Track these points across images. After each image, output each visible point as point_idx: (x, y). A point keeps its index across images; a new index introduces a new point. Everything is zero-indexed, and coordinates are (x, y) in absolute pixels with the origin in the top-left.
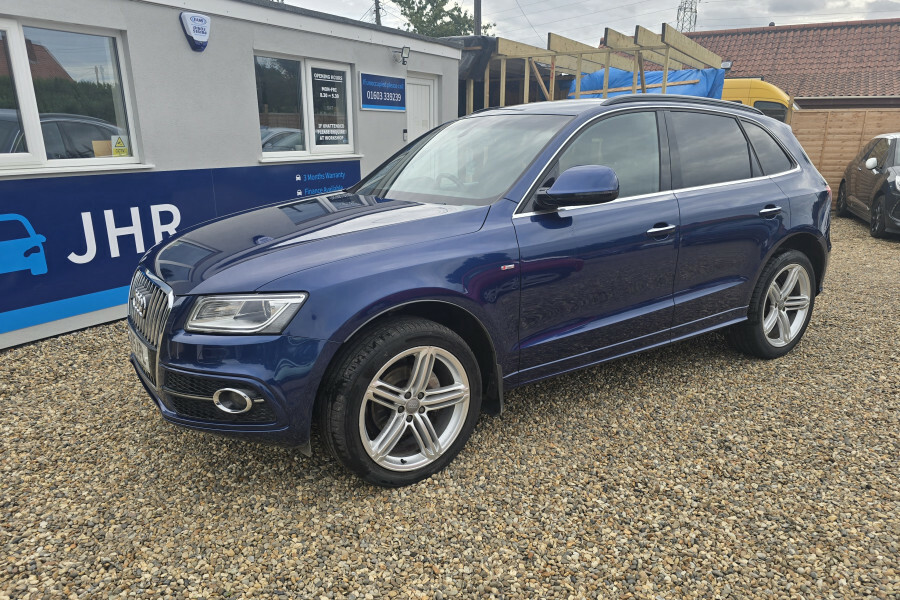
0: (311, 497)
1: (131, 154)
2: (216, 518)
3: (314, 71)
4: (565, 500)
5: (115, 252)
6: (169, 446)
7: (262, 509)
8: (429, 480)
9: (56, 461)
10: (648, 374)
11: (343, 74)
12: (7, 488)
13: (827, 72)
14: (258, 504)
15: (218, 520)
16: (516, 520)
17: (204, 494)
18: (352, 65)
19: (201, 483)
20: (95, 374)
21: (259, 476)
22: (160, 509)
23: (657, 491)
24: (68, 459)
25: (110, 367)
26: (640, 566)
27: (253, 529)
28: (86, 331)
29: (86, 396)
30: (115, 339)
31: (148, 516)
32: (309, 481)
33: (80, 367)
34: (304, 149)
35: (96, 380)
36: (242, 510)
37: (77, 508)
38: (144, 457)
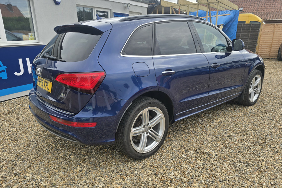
1: (35, 39)
2: (54, 159)
4: (171, 155)
5: (30, 72)
6: (42, 135)
7: (69, 157)
9: (5, 140)
10: (205, 113)
11: (107, 12)
13: (276, 11)
14: (68, 155)
15: (54, 160)
16: (154, 161)
17: (51, 151)
18: (110, 10)
19: (51, 148)
20: (22, 112)
21: (70, 146)
22: (36, 156)
23: (203, 152)
25: (27, 110)
26: (194, 178)
28: (21, 98)
29: (18, 119)
31: (32, 158)
33: (17, 109)
36: (63, 157)
37: (9, 155)
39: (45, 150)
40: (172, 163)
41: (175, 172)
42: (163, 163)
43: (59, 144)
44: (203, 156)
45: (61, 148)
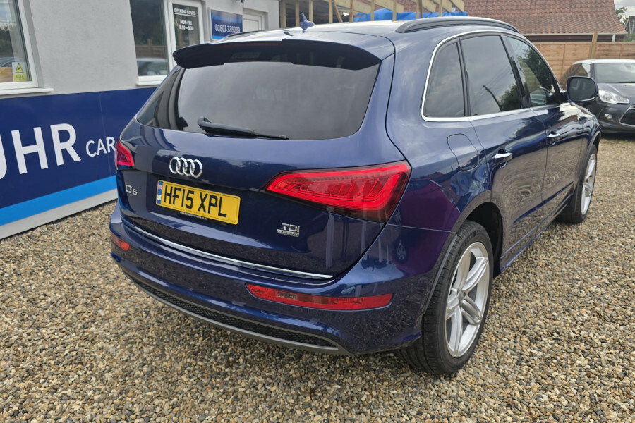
0: (302, 374)
2: (229, 402)
3: (175, 6)
4: (509, 353)
5: (23, 169)
6: (145, 340)
7: (266, 389)
9: (41, 366)
12: (7, 398)
14: (260, 385)
15: (232, 403)
16: (481, 374)
17: (205, 381)
18: (203, 2)
19: (197, 372)
20: (31, 282)
21: (246, 360)
22: (175, 400)
23: (570, 338)
24: (52, 362)
25: (41, 274)
26: (597, 400)
27: (270, 407)
29: (33, 302)
30: (33, 247)
31: (166, 407)
32: (292, 359)
33: (11, 276)
35: (34, 287)
36: (248, 391)
37: (92, 409)
38: (127, 353)
39: (189, 381)
40: (525, 372)
41: (548, 393)
42: (504, 374)
43: (212, 360)
44: (576, 346)
45: (228, 370)
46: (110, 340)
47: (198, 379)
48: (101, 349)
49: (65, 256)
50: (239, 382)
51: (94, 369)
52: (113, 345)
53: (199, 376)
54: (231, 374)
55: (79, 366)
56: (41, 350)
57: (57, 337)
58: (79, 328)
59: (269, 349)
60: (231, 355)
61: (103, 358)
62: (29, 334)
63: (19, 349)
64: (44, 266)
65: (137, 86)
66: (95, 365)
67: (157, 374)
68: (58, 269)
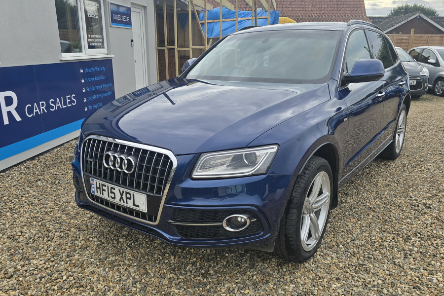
0: (262, 278)
4: (395, 250)
6: (127, 262)
7: (241, 293)
8: (318, 253)
16: (385, 267)
19: (182, 284)
24: (56, 288)
29: (12, 238)
32: (249, 268)
34: (81, 51)
35: (7, 226)
38: (117, 274)
39: (179, 292)
40: (413, 263)
41: (435, 276)
42: (400, 266)
43: (189, 274)
44: (436, 242)
45: (205, 280)
46: (97, 265)
47: (185, 289)
48: (93, 272)
49: (23, 199)
50: (219, 289)
51: (96, 290)
52: (101, 269)
53: (185, 287)
54: (210, 283)
55: (81, 289)
56: (41, 278)
57: (49, 266)
58: (64, 257)
59: (228, 261)
60: (202, 268)
61: (98, 280)
62: (23, 266)
63: (21, 279)
64: (10, 208)
65: (61, 61)
66: (94, 287)
67: (150, 289)
68: (22, 210)
